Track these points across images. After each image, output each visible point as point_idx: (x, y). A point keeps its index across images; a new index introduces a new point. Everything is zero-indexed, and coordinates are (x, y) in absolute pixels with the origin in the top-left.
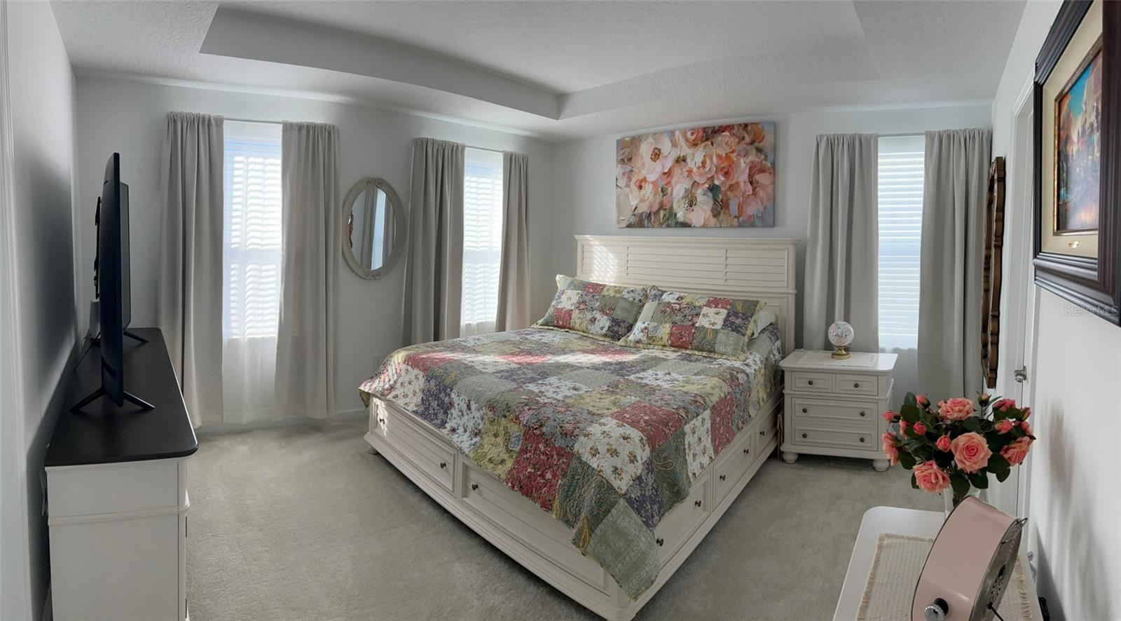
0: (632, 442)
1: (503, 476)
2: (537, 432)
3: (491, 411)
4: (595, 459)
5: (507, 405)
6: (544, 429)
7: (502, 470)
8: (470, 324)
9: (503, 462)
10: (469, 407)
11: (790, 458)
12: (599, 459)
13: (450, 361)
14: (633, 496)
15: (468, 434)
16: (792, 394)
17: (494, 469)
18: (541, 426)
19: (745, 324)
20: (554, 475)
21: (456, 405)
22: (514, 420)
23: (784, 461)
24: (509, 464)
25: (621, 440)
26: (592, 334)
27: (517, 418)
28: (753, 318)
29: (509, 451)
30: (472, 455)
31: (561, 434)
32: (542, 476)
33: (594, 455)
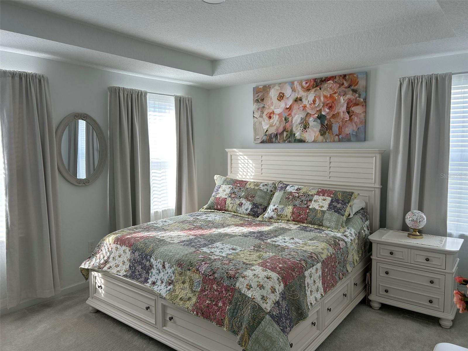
0: (272, 280)
1: (190, 308)
2: (211, 277)
3: (179, 267)
4: (250, 291)
5: (190, 262)
6: (216, 275)
7: (189, 305)
8: (157, 212)
9: (189, 299)
10: (164, 267)
11: (376, 306)
12: (252, 291)
13: (147, 238)
14: (274, 313)
15: (164, 284)
16: (377, 260)
17: (184, 304)
18: (214, 273)
19: (343, 208)
20: (224, 304)
21: (154, 267)
22: (196, 271)
23: (371, 307)
24: (194, 300)
25: (266, 279)
26: (240, 213)
27: (198, 270)
28: (350, 204)
29: (193, 292)
30: (168, 297)
31: (227, 277)
32: (216, 305)
33: (249, 289)
